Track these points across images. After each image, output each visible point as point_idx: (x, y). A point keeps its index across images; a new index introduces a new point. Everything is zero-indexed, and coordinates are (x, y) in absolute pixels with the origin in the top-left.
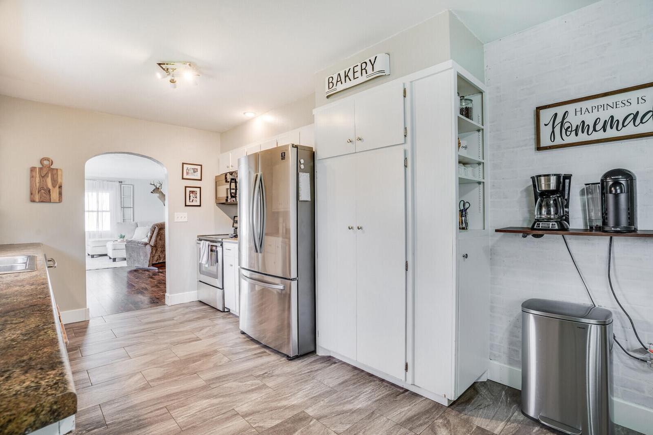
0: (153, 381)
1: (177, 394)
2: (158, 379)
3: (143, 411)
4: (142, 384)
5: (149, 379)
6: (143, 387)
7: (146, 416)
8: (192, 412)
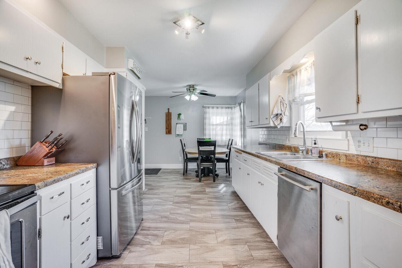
0: (213, 233)
1: (205, 222)
2: (210, 233)
3: (221, 220)
4: (219, 233)
5: (214, 235)
6: (219, 231)
7: (221, 218)
8: (204, 214)
